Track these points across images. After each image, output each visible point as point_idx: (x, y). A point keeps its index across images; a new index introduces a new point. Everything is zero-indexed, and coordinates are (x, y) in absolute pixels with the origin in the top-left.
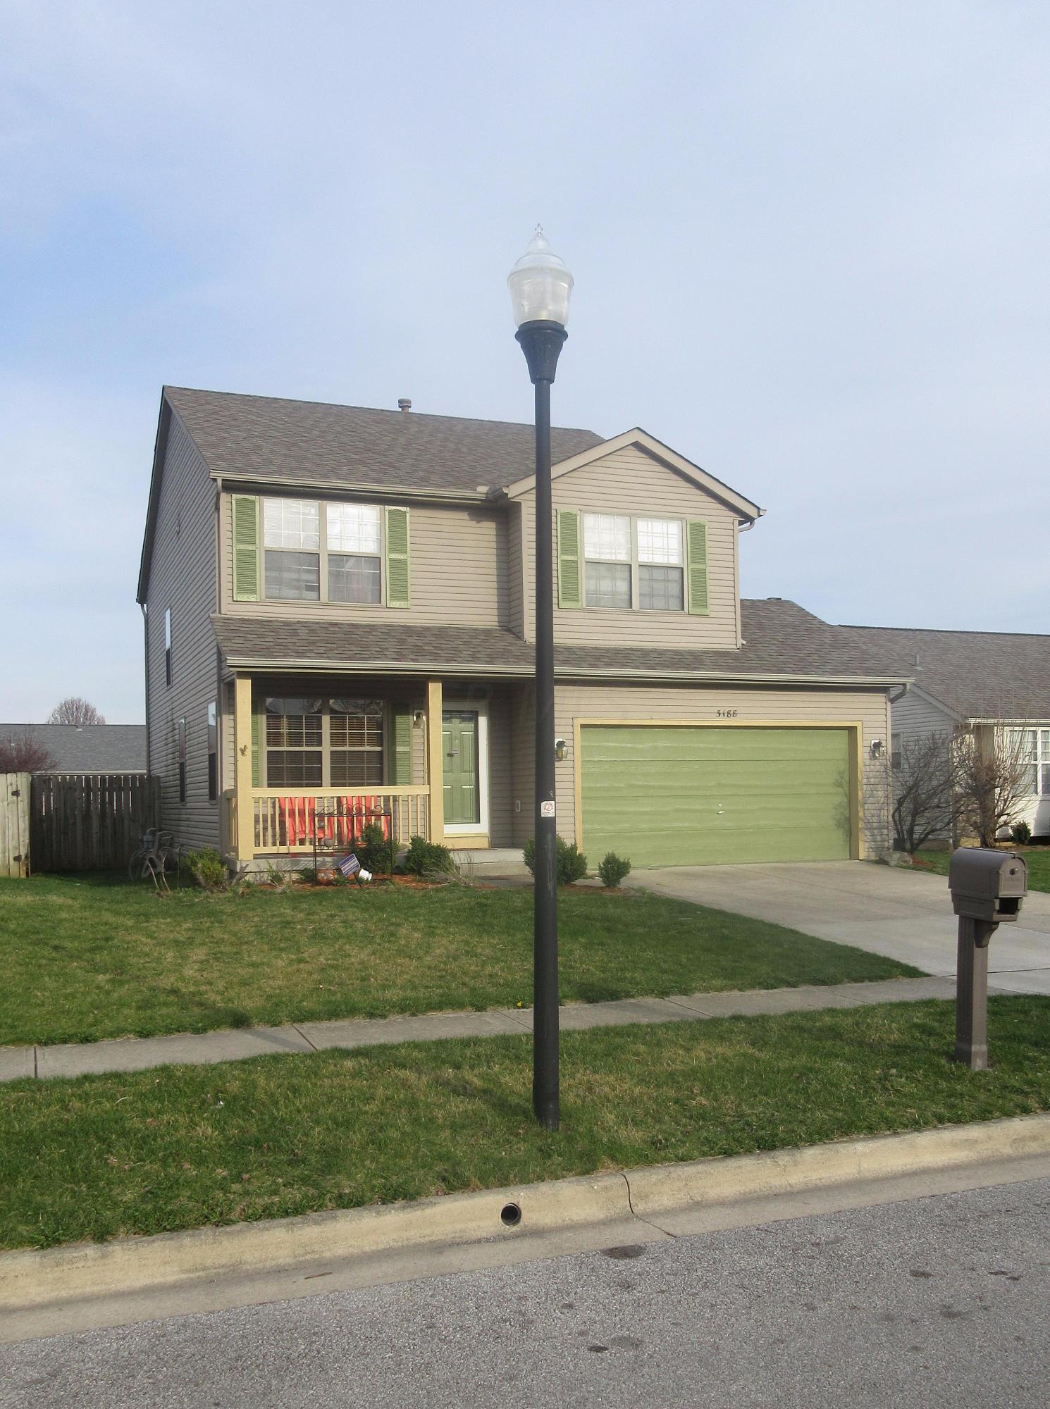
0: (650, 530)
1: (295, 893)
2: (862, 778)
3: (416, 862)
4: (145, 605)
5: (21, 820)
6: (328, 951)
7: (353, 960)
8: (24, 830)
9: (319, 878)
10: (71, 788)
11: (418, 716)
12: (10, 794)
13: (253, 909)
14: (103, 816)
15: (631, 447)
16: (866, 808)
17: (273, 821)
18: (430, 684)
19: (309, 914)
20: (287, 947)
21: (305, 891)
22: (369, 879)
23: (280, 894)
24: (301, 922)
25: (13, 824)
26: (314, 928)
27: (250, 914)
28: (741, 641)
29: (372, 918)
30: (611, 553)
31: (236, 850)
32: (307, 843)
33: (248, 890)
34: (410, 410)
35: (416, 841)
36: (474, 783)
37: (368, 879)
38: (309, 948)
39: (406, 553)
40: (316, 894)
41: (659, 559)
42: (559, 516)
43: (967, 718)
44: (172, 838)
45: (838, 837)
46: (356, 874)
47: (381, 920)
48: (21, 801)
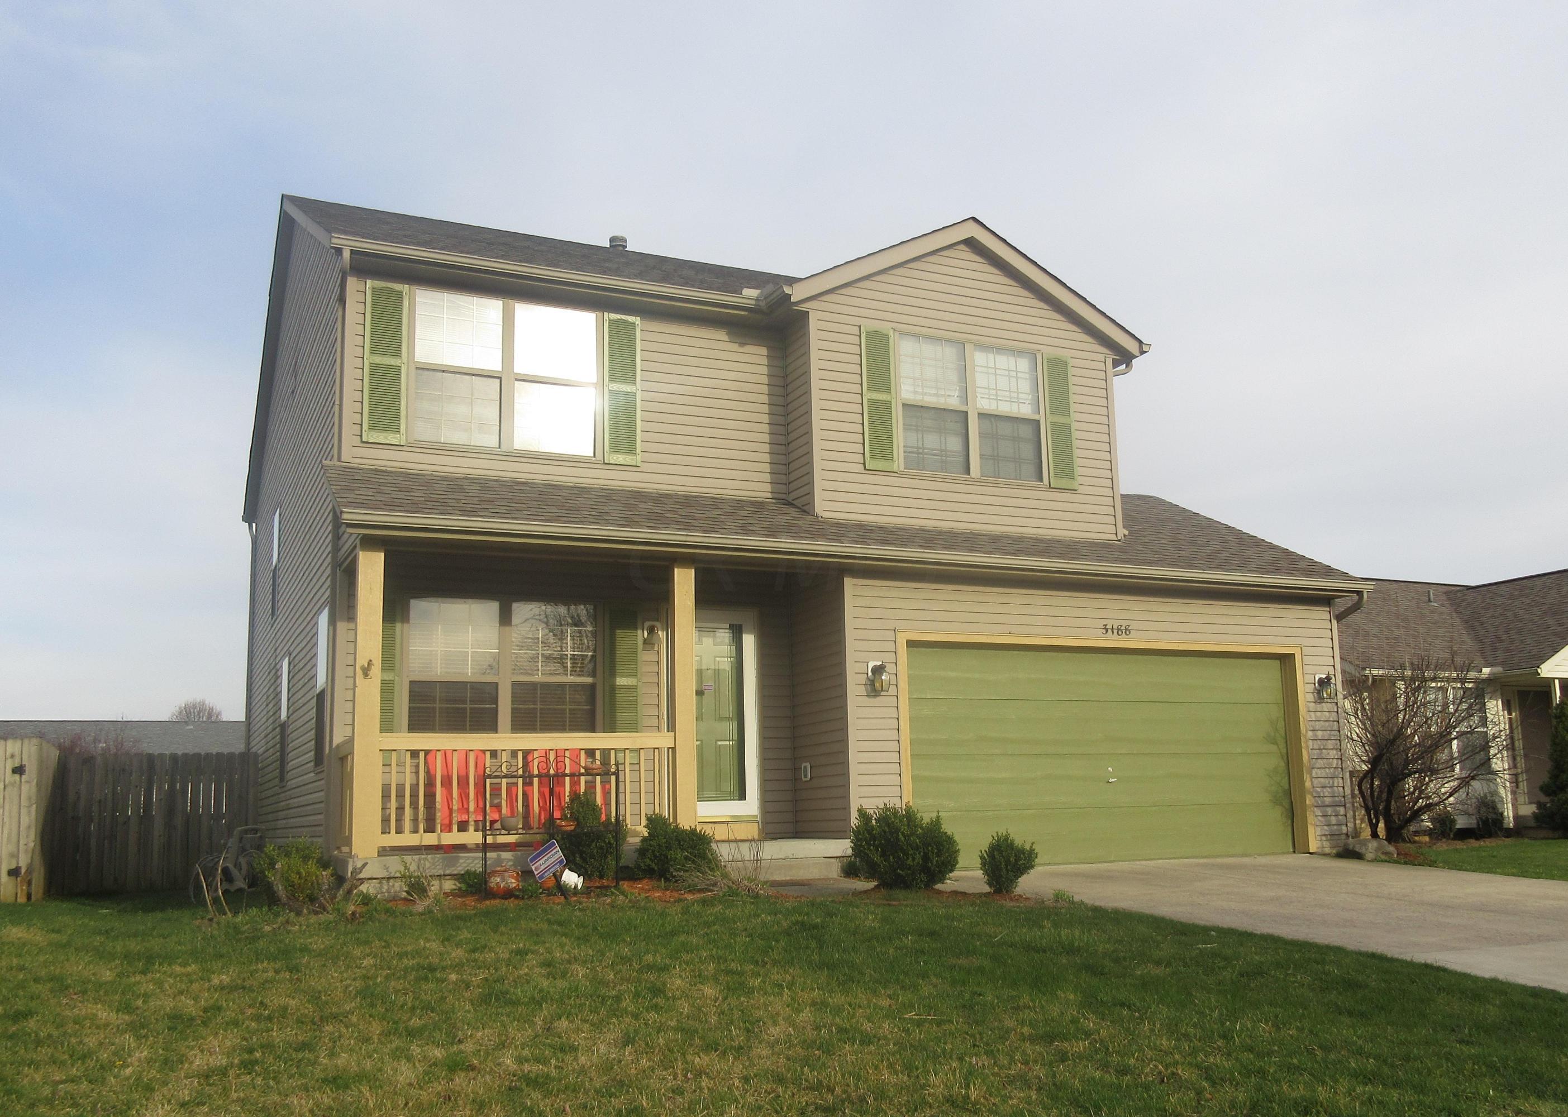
0: (992, 365)
1: (448, 912)
2: (1306, 732)
3: (655, 857)
4: (254, 525)
5: (24, 811)
6: (520, 1034)
7: (583, 1060)
8: (29, 827)
9: (492, 885)
10: (124, 770)
11: (651, 630)
12: (9, 771)
13: (367, 943)
14: (170, 811)
15: (962, 247)
16: (1314, 775)
17: (414, 795)
18: (676, 569)
19: (474, 951)
20: (424, 1027)
21: (466, 909)
22: (579, 887)
23: (421, 914)
24: (458, 967)
25: (10, 817)
26: (486, 979)
27: (357, 952)
28: (1122, 532)
29: (603, 955)
30: (936, 395)
31: (349, 842)
32: (472, 828)
33: (364, 909)
35: (655, 823)
36: (735, 737)
37: (576, 886)
38: (477, 1029)
39: (634, 383)
40: (487, 914)
41: (1005, 408)
42: (863, 336)
43: (1364, 669)
44: (261, 837)
45: (1276, 816)
46: (557, 876)
47: (625, 960)
48: (27, 782)
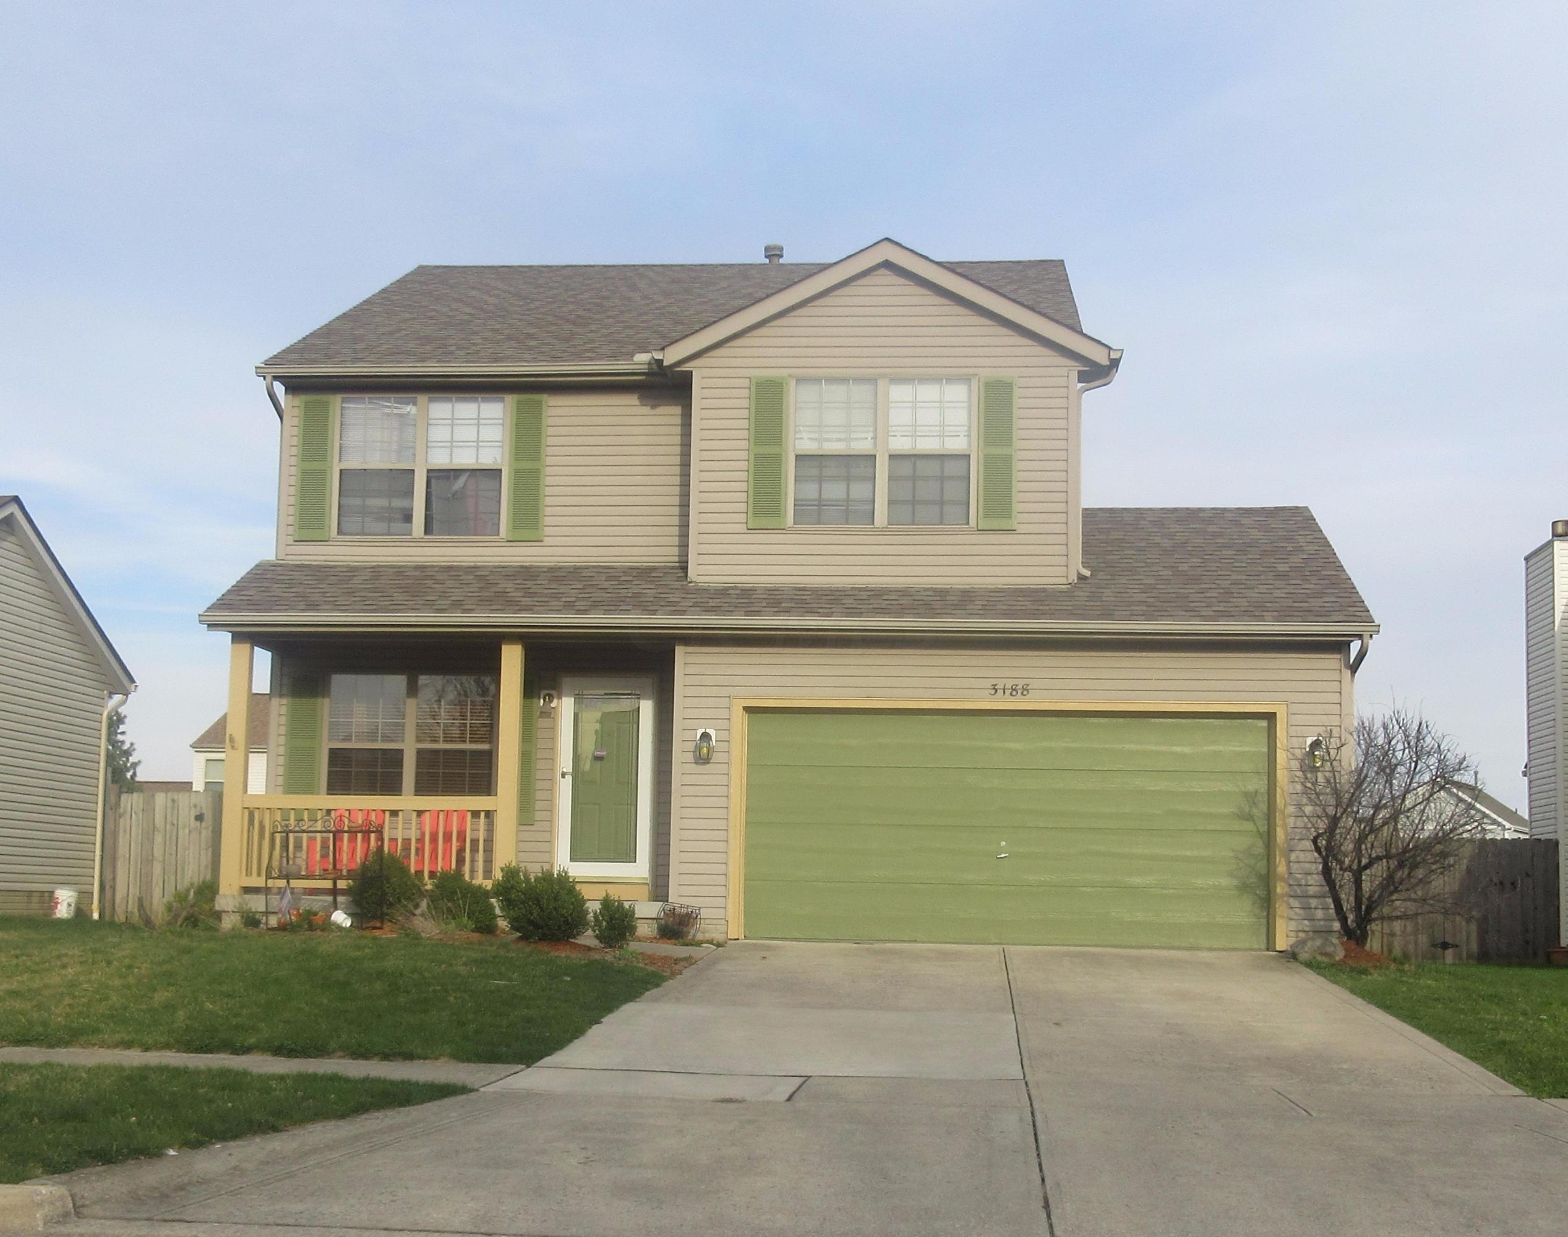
2: (1287, 806)
11: (547, 699)
12: (193, 819)
15: (877, 270)
16: (1292, 858)
18: (503, 647)
25: (194, 858)
28: (1080, 572)
34: (781, 261)
39: (539, 460)
41: (927, 444)
42: (753, 388)
48: (205, 828)
